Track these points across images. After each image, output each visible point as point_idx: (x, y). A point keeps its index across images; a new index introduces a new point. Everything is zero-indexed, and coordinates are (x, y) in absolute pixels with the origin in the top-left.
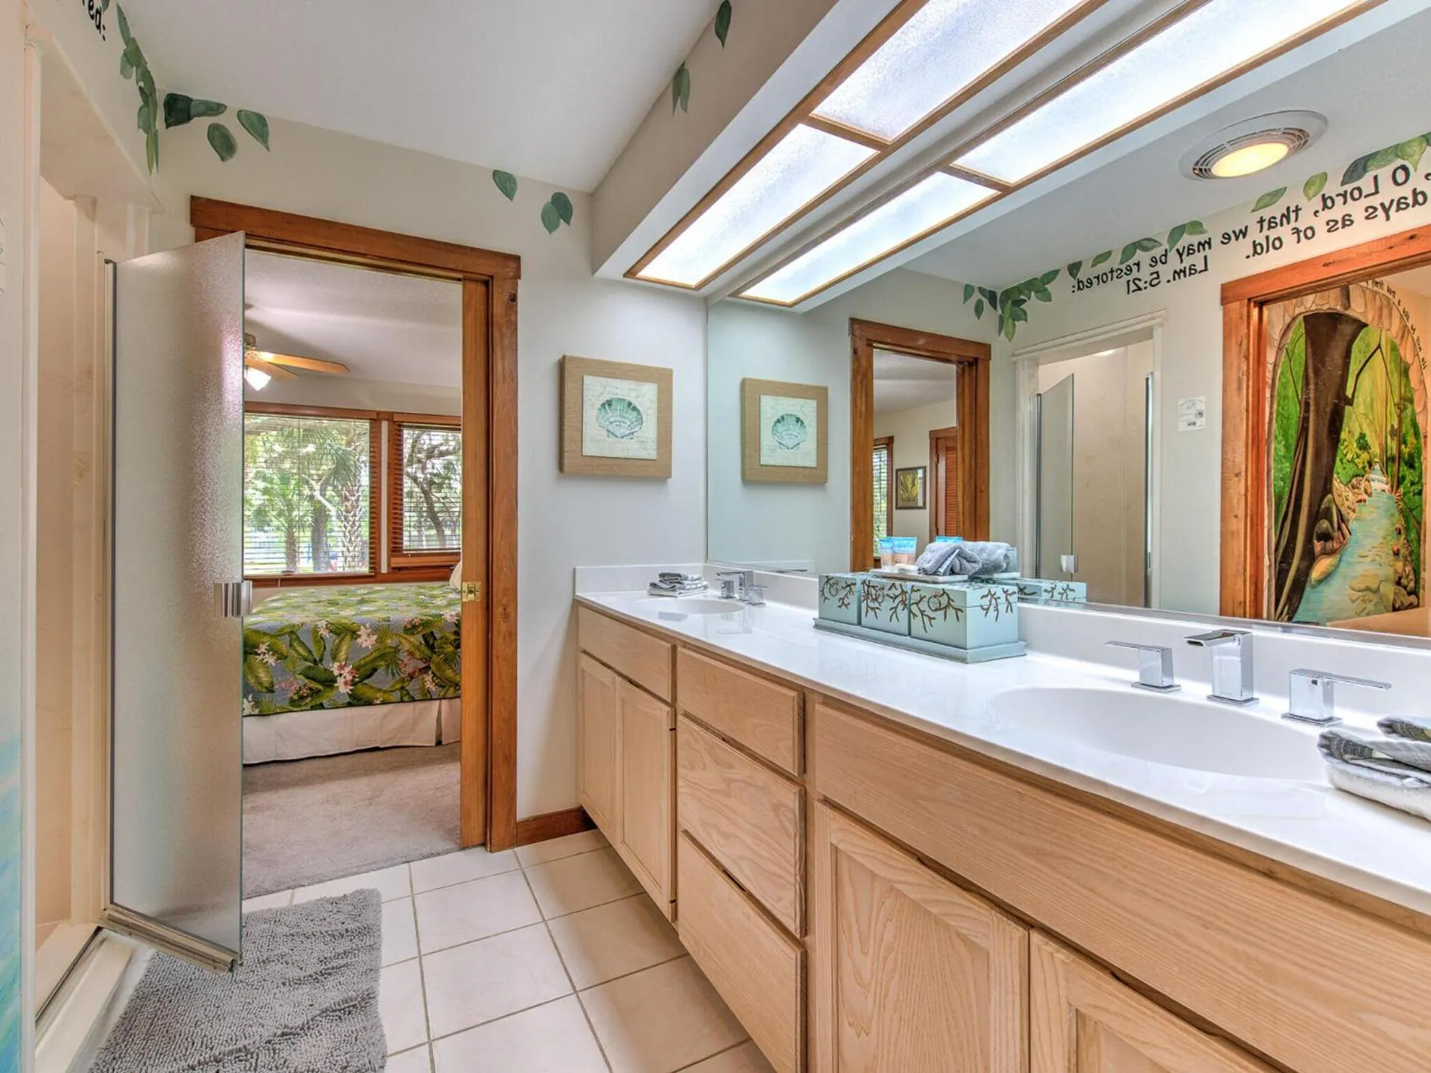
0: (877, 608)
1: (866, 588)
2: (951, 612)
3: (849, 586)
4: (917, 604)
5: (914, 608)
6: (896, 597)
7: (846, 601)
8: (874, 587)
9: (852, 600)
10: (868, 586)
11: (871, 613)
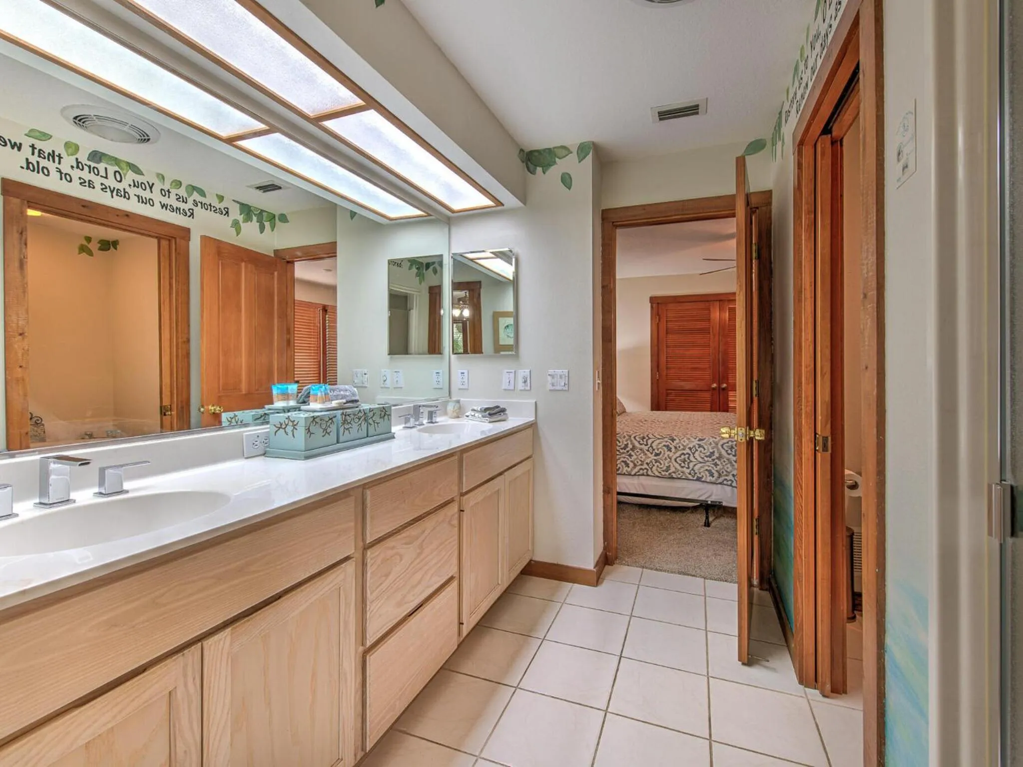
0: (351, 428)
1: (344, 417)
2: (386, 417)
3: (331, 419)
4: (372, 418)
5: (371, 421)
6: (361, 417)
7: (328, 431)
8: (348, 415)
9: (333, 428)
10: (345, 416)
11: (347, 432)
